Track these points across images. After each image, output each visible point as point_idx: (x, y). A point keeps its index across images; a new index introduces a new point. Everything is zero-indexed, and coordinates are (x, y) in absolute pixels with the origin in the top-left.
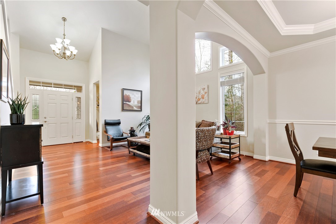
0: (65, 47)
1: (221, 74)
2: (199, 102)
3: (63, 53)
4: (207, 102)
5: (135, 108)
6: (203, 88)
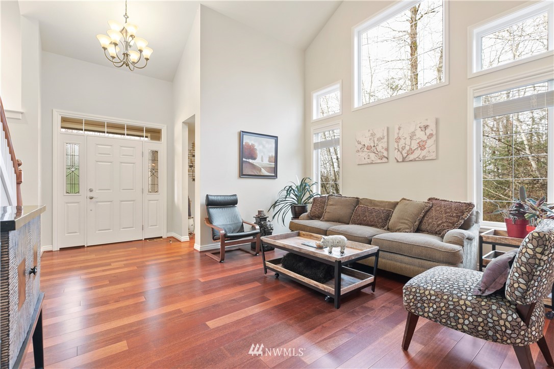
0: (127, 42)
1: (474, 90)
2: (411, 157)
3: (124, 54)
4: (434, 156)
5: (264, 172)
6: (422, 125)
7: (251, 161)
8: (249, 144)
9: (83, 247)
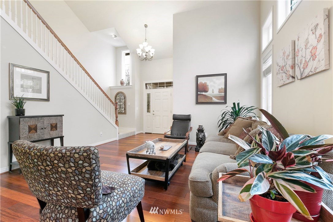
2: (306, 72)
5: (215, 100)
7: (204, 93)
8: (202, 83)
9: (151, 133)
